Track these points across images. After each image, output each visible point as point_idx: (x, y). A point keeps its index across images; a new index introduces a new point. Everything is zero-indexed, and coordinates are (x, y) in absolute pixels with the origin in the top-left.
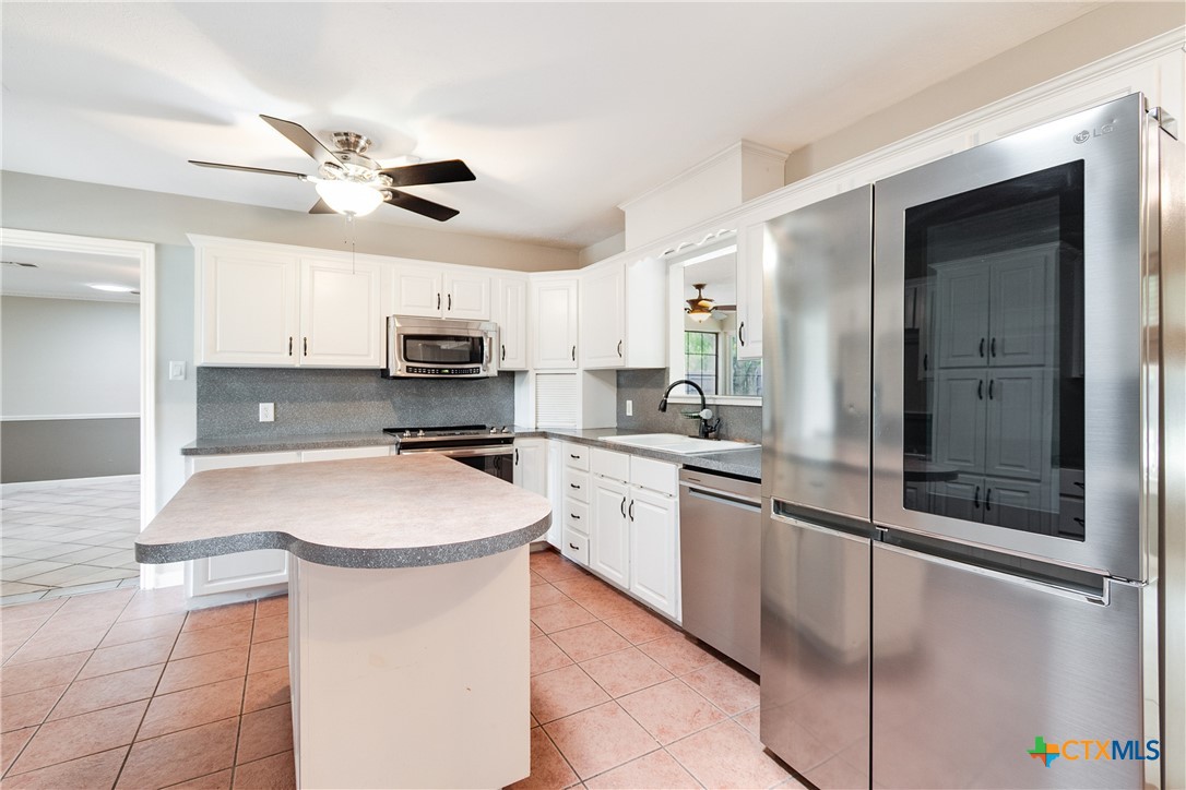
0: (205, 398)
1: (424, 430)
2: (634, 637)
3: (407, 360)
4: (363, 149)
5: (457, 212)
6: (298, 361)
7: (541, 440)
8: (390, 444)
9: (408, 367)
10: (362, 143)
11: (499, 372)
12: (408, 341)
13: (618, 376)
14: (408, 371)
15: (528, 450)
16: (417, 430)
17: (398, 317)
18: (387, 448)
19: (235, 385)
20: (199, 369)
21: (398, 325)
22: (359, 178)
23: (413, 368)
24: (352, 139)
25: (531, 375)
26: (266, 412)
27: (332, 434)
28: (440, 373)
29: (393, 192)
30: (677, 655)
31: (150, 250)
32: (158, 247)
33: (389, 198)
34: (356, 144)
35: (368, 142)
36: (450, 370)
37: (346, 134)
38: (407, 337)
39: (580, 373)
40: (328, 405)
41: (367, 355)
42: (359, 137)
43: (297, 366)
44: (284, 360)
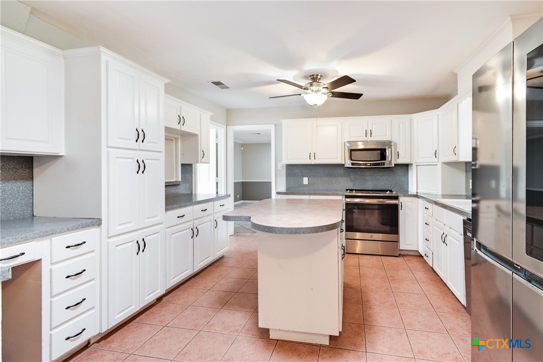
0: (289, 175)
1: (356, 190)
2: (439, 308)
3: (352, 160)
4: (320, 79)
5: (362, 95)
6: (313, 162)
7: (416, 199)
8: (342, 195)
9: (352, 163)
10: (319, 77)
11: (395, 164)
12: (352, 152)
13: (466, 166)
14: (352, 165)
15: (408, 203)
16: (352, 190)
17: (348, 142)
18: (341, 197)
19: (296, 171)
20: (286, 165)
21: (349, 145)
22: (317, 91)
23: (354, 163)
24: (315, 77)
25: (414, 166)
26: (306, 181)
27: (327, 190)
28: (366, 166)
29: (332, 92)
30: (458, 325)
31: (273, 126)
32: (275, 125)
33: (331, 96)
34: (317, 78)
35: (321, 76)
36: (371, 164)
37: (313, 75)
38: (351, 150)
39: (440, 164)
40: (326, 179)
41: (337, 159)
42: (317, 75)
43: (312, 163)
44: (307, 161)
